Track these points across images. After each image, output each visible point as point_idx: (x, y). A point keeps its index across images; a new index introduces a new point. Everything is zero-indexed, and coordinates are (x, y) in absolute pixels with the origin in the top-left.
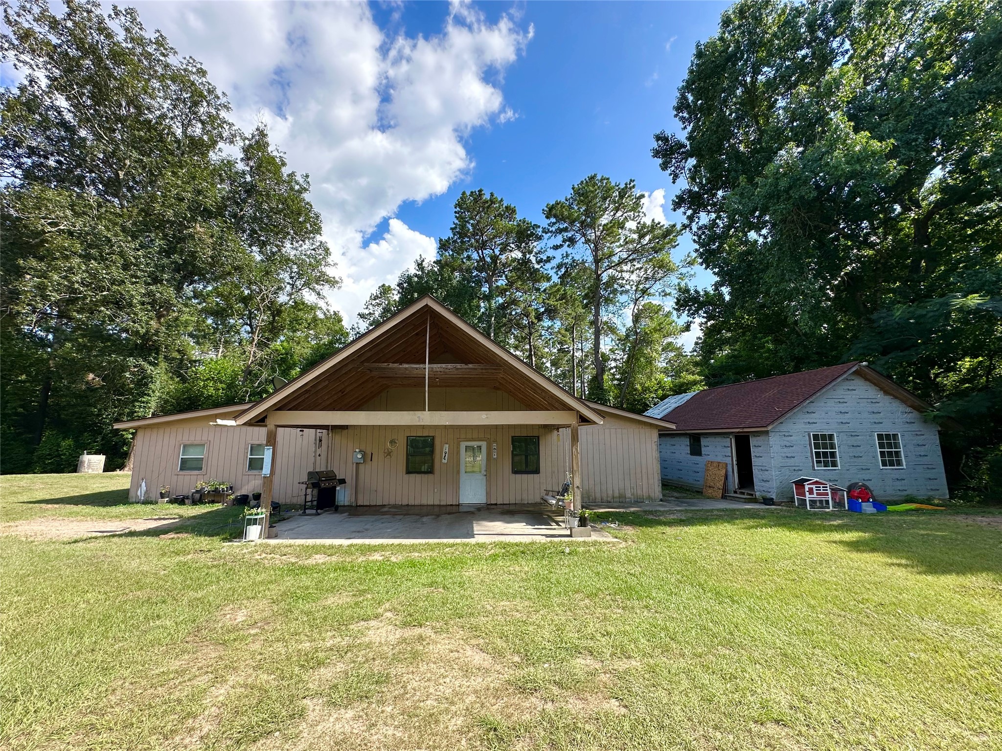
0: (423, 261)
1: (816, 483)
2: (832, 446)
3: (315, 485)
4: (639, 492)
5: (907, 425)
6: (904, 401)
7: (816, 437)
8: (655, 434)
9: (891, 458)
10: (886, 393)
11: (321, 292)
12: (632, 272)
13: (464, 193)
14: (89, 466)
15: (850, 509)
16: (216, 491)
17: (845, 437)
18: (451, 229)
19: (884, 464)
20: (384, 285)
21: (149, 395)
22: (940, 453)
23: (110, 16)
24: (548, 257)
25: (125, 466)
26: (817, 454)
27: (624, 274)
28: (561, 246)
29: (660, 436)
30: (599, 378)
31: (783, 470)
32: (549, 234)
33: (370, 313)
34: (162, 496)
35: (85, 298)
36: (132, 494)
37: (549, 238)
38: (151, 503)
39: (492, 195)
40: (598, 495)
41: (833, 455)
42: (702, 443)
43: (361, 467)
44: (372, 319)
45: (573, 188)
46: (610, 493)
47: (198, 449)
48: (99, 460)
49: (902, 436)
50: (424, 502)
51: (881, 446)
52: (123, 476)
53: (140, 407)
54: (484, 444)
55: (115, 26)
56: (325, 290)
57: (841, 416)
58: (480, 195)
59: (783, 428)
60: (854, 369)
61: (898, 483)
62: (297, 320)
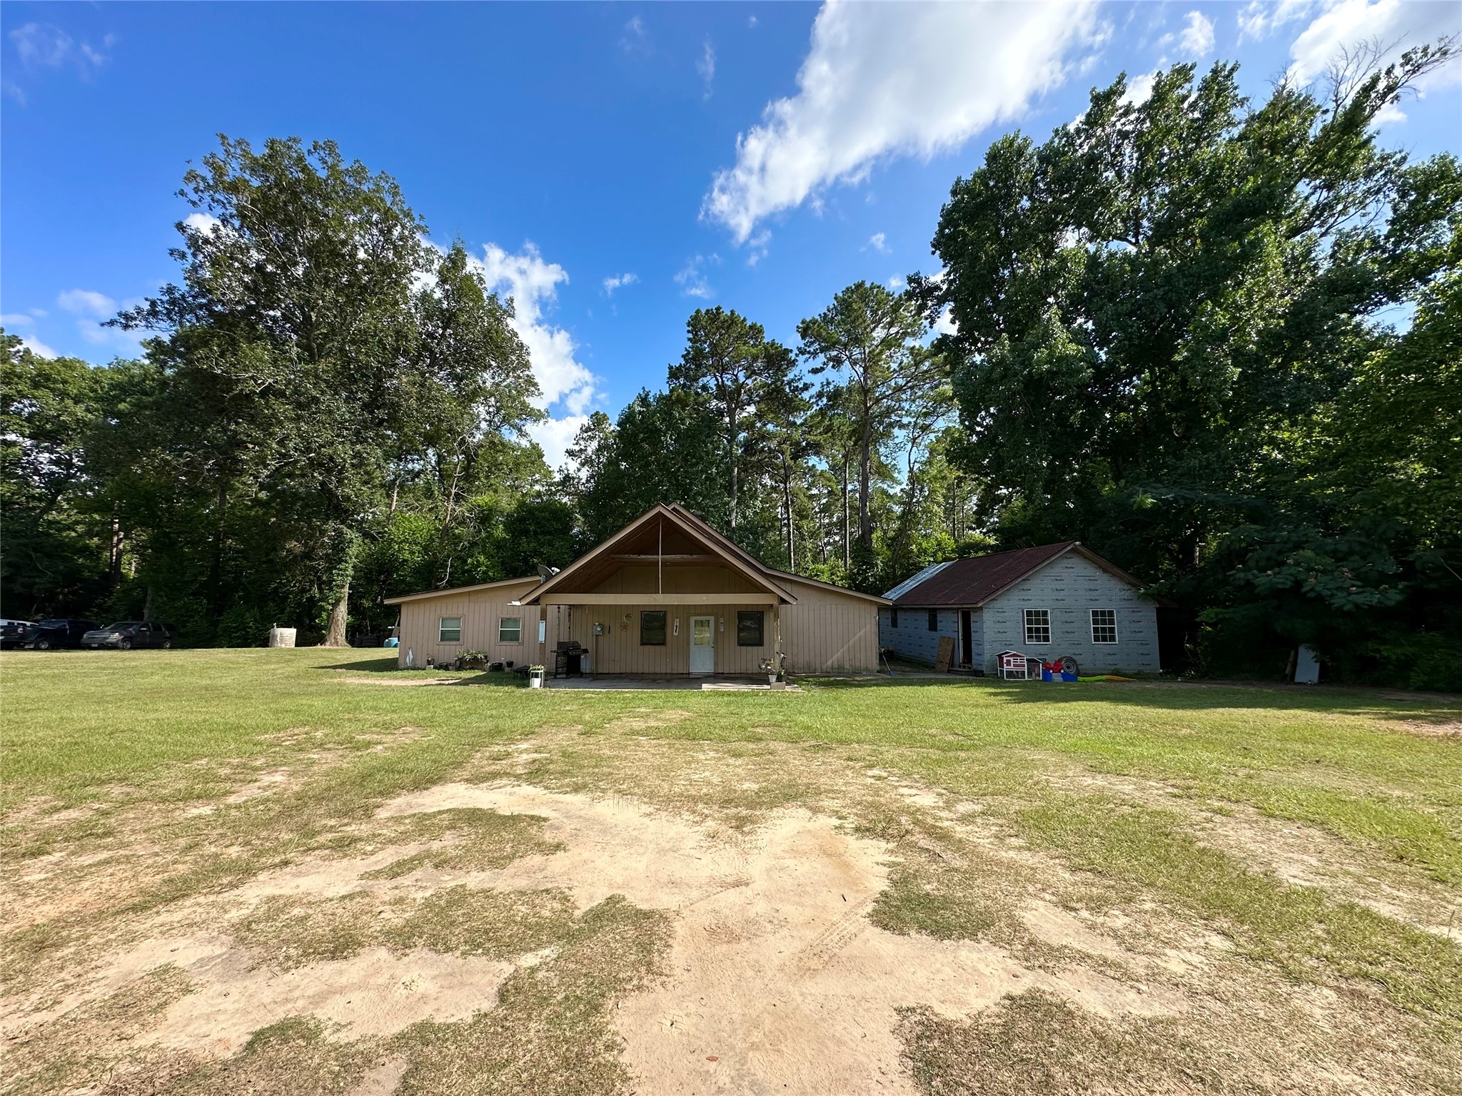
0: (647, 395)
1: (1014, 655)
2: (1046, 622)
3: (565, 653)
4: (858, 664)
5: (1124, 602)
6: (1121, 579)
7: (1029, 613)
8: (875, 610)
9: (1104, 634)
10: (1105, 571)
11: (523, 428)
12: (914, 401)
13: (698, 311)
14: (281, 640)
15: (1043, 680)
16: (475, 658)
17: (1059, 614)
18: (683, 356)
19: (1096, 639)
20: (597, 413)
21: (346, 562)
22: (1156, 630)
23: (309, 151)
24: (805, 384)
25: (326, 641)
26: (1030, 630)
27: (903, 404)
28: (822, 369)
29: (879, 610)
30: (867, 537)
31: (994, 644)
32: (807, 356)
33: (581, 450)
34: (429, 663)
35: (296, 461)
36: (401, 662)
37: (806, 361)
38: (418, 669)
39: (732, 312)
40: (818, 666)
41: (1046, 630)
42: (938, 619)
43: (600, 639)
44: (583, 457)
45: (836, 298)
46: (829, 663)
47: (456, 622)
48: (291, 633)
49: (1118, 612)
50: (658, 671)
51: (1095, 622)
52: (323, 650)
53: (338, 575)
54: (712, 619)
55: (313, 161)
56: (529, 427)
57: (1056, 593)
58: (718, 314)
59: (998, 604)
60: (1069, 548)
61: (1110, 657)
62: (496, 465)
